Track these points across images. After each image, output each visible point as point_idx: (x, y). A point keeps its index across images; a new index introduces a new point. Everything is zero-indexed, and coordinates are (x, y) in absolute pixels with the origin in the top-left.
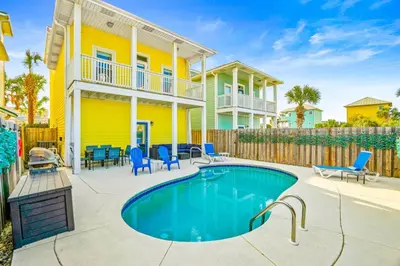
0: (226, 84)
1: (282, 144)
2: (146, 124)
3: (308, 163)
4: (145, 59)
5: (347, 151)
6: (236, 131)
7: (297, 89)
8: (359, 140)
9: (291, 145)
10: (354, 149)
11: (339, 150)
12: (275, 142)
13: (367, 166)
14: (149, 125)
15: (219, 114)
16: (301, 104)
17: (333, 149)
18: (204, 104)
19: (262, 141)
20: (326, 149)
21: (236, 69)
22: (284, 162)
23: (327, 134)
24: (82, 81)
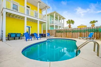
0: (52, 18)
1: (68, 33)
2: (29, 27)
3: (75, 37)
4: (29, 7)
5: (85, 33)
6: (55, 30)
7: (69, 20)
8: (88, 30)
9: (71, 33)
10: (87, 33)
11: (83, 33)
12: (66, 32)
13: (93, 36)
14: (30, 27)
15: (50, 26)
16: (70, 24)
17: (82, 33)
18: (47, 22)
19: (63, 32)
20: (80, 33)
21: (55, 13)
22: (69, 37)
23: (80, 29)
24: (6, 9)
